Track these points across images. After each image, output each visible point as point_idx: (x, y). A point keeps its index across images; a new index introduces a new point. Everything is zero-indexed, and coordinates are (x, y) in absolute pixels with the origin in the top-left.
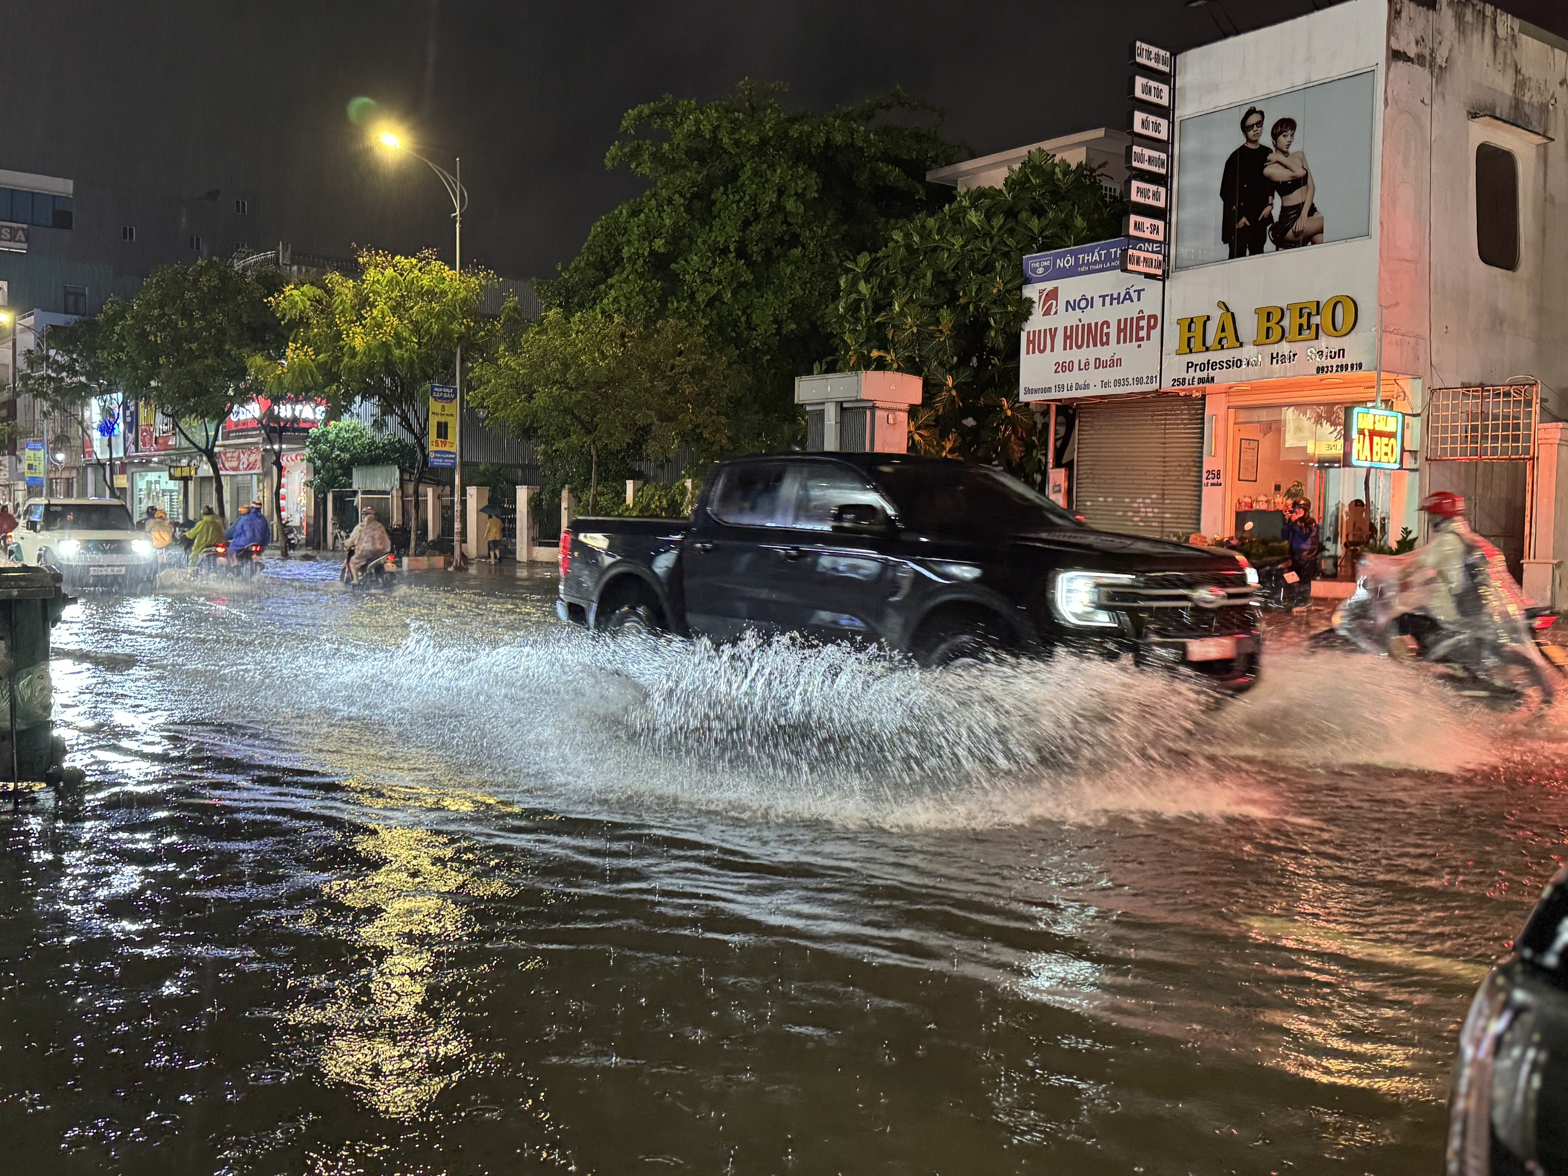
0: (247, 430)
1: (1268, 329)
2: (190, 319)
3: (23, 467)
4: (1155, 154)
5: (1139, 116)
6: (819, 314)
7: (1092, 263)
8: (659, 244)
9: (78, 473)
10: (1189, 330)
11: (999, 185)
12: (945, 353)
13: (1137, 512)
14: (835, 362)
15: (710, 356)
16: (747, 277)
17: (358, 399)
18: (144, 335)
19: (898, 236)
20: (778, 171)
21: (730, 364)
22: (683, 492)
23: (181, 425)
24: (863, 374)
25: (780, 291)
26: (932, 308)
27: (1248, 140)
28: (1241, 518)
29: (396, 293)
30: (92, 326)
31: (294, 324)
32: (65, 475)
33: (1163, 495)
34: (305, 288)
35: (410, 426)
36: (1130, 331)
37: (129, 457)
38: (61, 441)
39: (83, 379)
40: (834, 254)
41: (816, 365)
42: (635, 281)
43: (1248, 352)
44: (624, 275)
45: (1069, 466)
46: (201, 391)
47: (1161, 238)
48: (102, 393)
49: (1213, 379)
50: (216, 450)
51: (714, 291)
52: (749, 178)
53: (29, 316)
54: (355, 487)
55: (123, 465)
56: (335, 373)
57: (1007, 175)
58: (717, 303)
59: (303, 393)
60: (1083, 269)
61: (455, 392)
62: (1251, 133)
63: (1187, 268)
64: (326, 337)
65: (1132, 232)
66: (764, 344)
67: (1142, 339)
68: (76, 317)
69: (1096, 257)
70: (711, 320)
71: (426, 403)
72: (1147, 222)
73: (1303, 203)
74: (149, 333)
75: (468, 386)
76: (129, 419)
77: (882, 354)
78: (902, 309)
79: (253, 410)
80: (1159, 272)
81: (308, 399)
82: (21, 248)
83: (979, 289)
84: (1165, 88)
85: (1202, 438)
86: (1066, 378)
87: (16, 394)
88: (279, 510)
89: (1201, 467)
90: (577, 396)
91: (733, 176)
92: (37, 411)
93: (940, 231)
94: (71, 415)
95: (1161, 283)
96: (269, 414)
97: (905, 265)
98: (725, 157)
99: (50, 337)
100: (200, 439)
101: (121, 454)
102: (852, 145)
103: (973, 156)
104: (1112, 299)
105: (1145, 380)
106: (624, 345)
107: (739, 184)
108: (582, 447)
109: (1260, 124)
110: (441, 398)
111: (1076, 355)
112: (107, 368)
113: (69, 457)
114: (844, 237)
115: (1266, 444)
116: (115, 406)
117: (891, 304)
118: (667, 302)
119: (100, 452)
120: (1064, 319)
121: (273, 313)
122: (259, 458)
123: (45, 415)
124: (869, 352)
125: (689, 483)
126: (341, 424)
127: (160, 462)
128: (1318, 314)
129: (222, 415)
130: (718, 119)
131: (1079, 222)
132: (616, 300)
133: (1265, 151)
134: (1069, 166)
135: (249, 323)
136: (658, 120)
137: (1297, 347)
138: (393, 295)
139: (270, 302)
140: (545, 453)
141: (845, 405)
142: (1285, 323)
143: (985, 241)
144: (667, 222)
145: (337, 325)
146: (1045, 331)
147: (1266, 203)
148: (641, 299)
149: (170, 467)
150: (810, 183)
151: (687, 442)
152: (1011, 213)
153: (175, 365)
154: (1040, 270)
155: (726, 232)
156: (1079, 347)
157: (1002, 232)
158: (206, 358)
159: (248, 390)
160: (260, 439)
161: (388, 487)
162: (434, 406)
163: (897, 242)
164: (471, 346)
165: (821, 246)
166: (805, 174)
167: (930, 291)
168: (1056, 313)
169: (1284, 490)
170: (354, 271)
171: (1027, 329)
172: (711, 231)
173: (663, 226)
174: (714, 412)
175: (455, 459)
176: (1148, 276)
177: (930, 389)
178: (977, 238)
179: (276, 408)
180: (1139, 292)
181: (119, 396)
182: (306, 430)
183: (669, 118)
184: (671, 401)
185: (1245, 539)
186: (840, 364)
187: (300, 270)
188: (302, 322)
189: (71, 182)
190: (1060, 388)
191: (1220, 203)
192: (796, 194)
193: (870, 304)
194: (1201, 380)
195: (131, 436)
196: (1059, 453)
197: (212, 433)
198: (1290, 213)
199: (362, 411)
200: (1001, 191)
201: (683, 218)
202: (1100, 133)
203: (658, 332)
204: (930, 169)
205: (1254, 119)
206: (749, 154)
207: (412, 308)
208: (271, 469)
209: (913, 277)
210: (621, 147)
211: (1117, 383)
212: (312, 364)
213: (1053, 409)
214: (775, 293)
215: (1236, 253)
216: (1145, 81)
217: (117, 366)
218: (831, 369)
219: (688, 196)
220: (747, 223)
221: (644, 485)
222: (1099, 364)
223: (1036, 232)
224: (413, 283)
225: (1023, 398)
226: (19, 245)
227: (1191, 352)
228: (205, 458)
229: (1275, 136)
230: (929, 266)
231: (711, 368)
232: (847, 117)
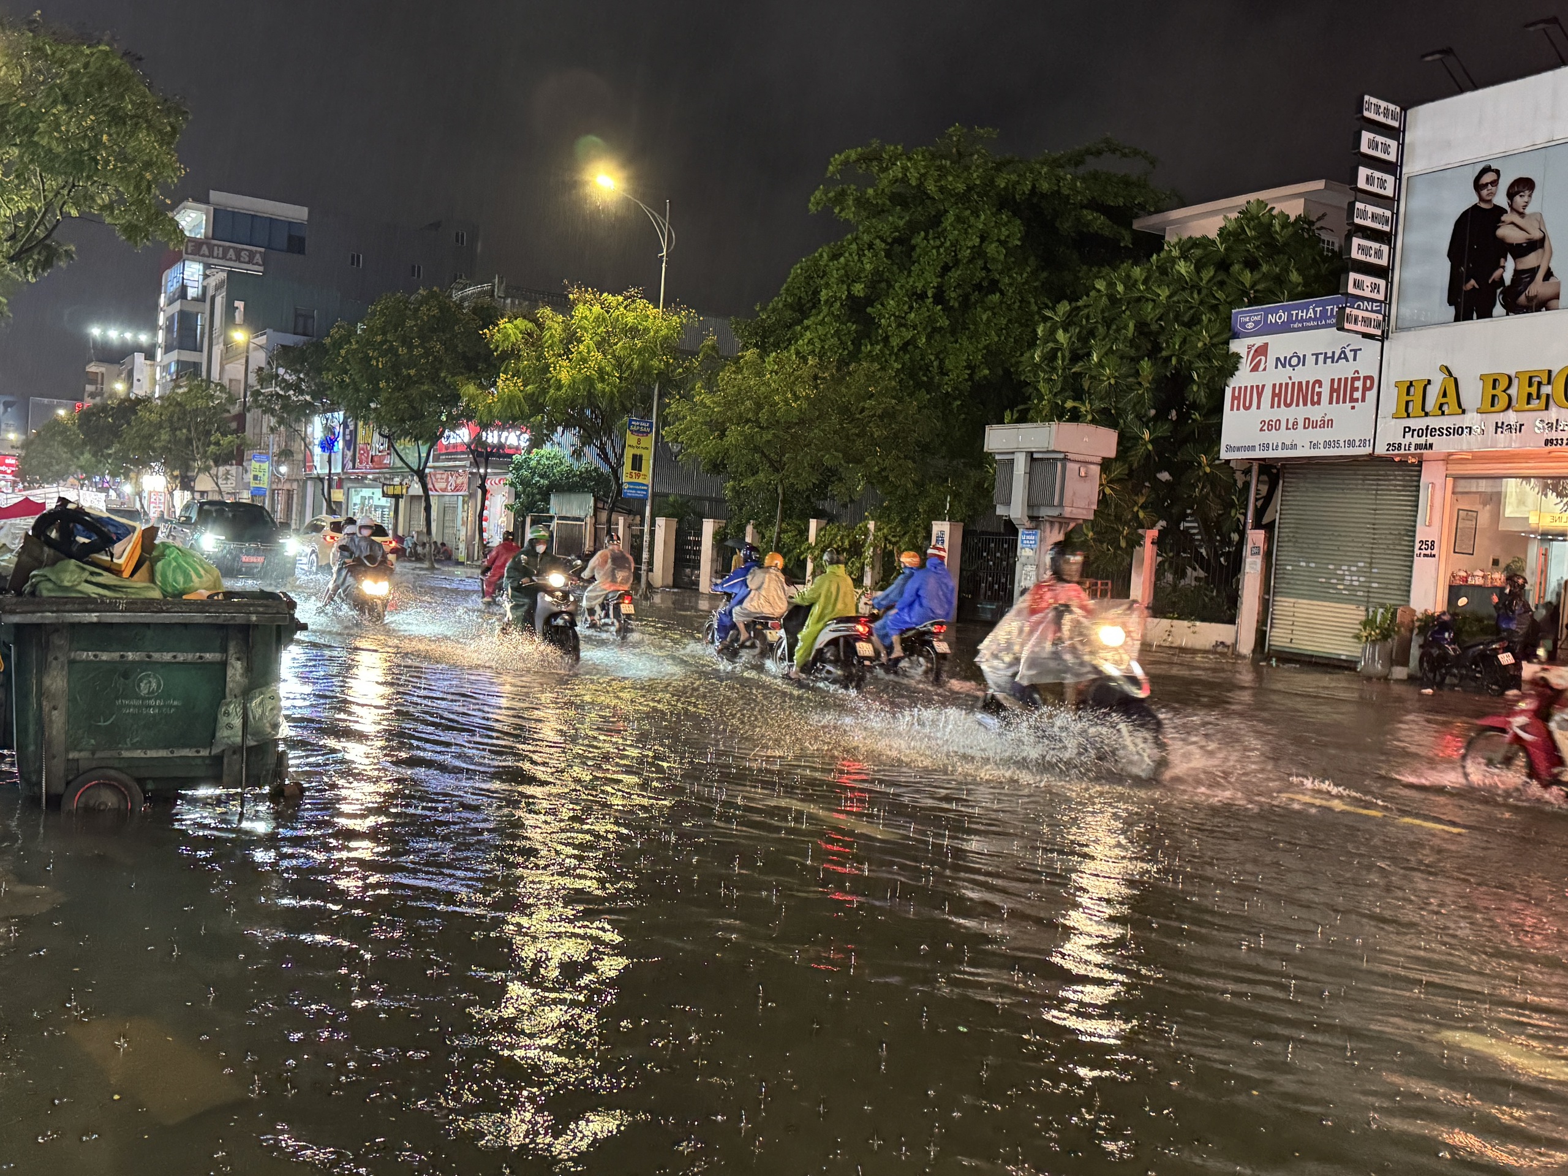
0: (456, 453)
1: (1494, 396)
2: (411, 348)
3: (249, 477)
4: (1379, 211)
5: (1363, 172)
6: (1013, 360)
7: (1307, 320)
8: (858, 289)
9: (299, 486)
10: (1408, 393)
11: (1213, 234)
12: (1143, 406)
13: (1342, 579)
14: (1027, 410)
15: (900, 400)
16: (944, 322)
17: (560, 429)
18: (367, 359)
19: (1100, 285)
20: (983, 217)
21: (920, 409)
22: (866, 533)
23: (397, 446)
24: (1054, 425)
25: (974, 336)
26: (1132, 359)
27: (1481, 199)
28: (1454, 592)
29: (602, 329)
30: (319, 349)
31: (505, 356)
32: (287, 486)
33: (1371, 563)
34: (518, 322)
35: (606, 455)
36: (1343, 391)
37: (346, 473)
38: (286, 454)
39: (308, 398)
40: (1033, 300)
41: (1007, 415)
42: (831, 324)
43: (1471, 419)
44: (820, 318)
45: (1269, 528)
46: (417, 416)
47: (1381, 297)
48: (325, 412)
49: (1431, 446)
50: (427, 471)
51: (908, 335)
52: (951, 225)
53: (262, 335)
54: (552, 513)
55: (340, 480)
56: (541, 404)
57: (1222, 224)
58: (910, 348)
59: (510, 421)
60: (1296, 326)
61: (651, 427)
62: (1484, 192)
63: (1409, 329)
64: (534, 369)
65: (1351, 290)
66: (955, 389)
67: (1357, 400)
68: (305, 338)
69: (1311, 314)
70: (904, 364)
71: (623, 436)
72: (1368, 280)
73: (1539, 267)
74: (371, 359)
75: (664, 421)
76: (348, 437)
77: (1076, 404)
78: (1100, 360)
79: (463, 435)
80: (1378, 332)
81: (513, 427)
82: (256, 270)
83: (1184, 342)
84: (1393, 144)
85: (1417, 506)
86: (1272, 437)
87: (245, 408)
88: (481, 531)
89: (1414, 536)
90: (768, 436)
91: (936, 221)
92: (265, 426)
93: (1145, 282)
94: (295, 430)
95: (1380, 343)
96: (478, 440)
97: (1106, 314)
98: (928, 202)
99: (278, 357)
100: (413, 461)
101: (339, 470)
102: (1058, 192)
103: (1183, 205)
104: (1326, 358)
105: (1357, 444)
106: (816, 387)
107: (940, 229)
108: (770, 484)
109: (1495, 183)
110: (638, 431)
111: (1284, 414)
112: (331, 388)
113: (291, 470)
114: (1043, 284)
115: (1484, 516)
116: (336, 423)
117: (1089, 354)
118: (860, 344)
119: (321, 469)
120: (1272, 376)
121: (487, 345)
122: (466, 480)
123: (273, 430)
124: (1064, 402)
125: (871, 525)
126: (542, 452)
127: (375, 480)
128: (1549, 383)
129: (434, 439)
130: (925, 167)
131: (1295, 277)
132: (811, 342)
133: (1499, 211)
134: (1288, 217)
135: (464, 352)
136: (864, 166)
137: (1524, 418)
138: (599, 331)
139: (485, 334)
140: (733, 488)
141: (1036, 456)
142: (1513, 391)
143: (1192, 293)
144: (868, 267)
145: (546, 359)
146: (1252, 387)
147: (1498, 266)
148: (834, 341)
149: (384, 484)
150: (1013, 231)
151: (872, 484)
152: (1223, 265)
153: (393, 389)
154: (1250, 325)
155: (926, 278)
156: (1287, 405)
157: (1210, 285)
158: (423, 384)
159: (459, 417)
160: (468, 463)
161: (582, 515)
162: (631, 439)
163: (1099, 291)
164: (669, 383)
165: (1020, 293)
166: (1009, 221)
167: (1132, 342)
168: (1264, 369)
169: (1502, 565)
170: (564, 306)
171: (1232, 386)
172: (909, 275)
173: (863, 270)
174: (902, 456)
175: (647, 491)
176: (1365, 336)
177: (1126, 442)
178: (1184, 289)
179: (484, 434)
180: (1355, 351)
181: (340, 415)
182: (510, 456)
183: (875, 163)
184: (859, 444)
185: (1457, 615)
186: (1032, 413)
187: (513, 302)
188: (513, 354)
189: (306, 209)
190: (1266, 447)
191: (1447, 265)
192: (999, 240)
193: (1067, 354)
194: (1418, 447)
195: (349, 454)
196: (1260, 513)
197: (424, 455)
198: (1524, 277)
199: (563, 440)
200: (1214, 242)
201: (883, 262)
202: (1320, 185)
203: (850, 374)
204: (1137, 216)
205: (1488, 178)
206: (953, 200)
207: (616, 344)
208: (476, 492)
209: (1114, 327)
210: (826, 193)
211: (1327, 444)
212: (520, 394)
213: (1255, 468)
214: (970, 338)
215: (1462, 316)
216: (1371, 136)
217: (341, 387)
218: (1022, 419)
219: (889, 240)
220: (946, 269)
221: (828, 524)
222: (1308, 423)
223: (1248, 285)
224: (618, 320)
225: (1224, 455)
226: (256, 268)
227: (1408, 416)
228: (416, 478)
229: (1511, 195)
230: (1131, 317)
231: (901, 412)
232: (1055, 164)
